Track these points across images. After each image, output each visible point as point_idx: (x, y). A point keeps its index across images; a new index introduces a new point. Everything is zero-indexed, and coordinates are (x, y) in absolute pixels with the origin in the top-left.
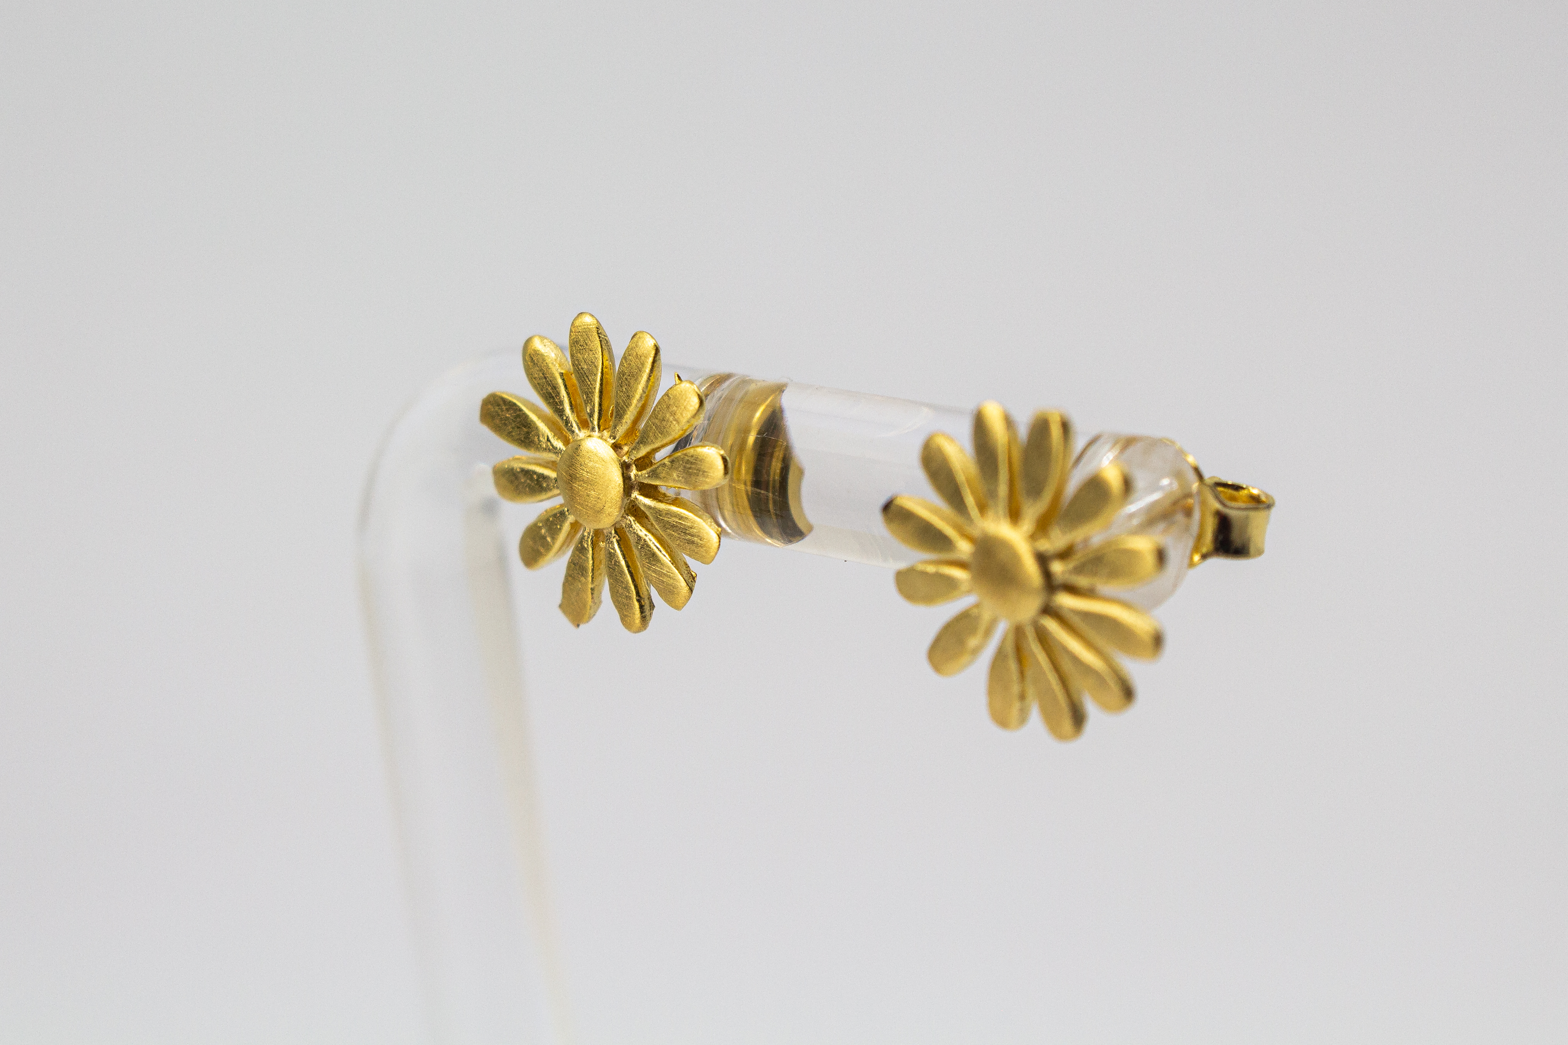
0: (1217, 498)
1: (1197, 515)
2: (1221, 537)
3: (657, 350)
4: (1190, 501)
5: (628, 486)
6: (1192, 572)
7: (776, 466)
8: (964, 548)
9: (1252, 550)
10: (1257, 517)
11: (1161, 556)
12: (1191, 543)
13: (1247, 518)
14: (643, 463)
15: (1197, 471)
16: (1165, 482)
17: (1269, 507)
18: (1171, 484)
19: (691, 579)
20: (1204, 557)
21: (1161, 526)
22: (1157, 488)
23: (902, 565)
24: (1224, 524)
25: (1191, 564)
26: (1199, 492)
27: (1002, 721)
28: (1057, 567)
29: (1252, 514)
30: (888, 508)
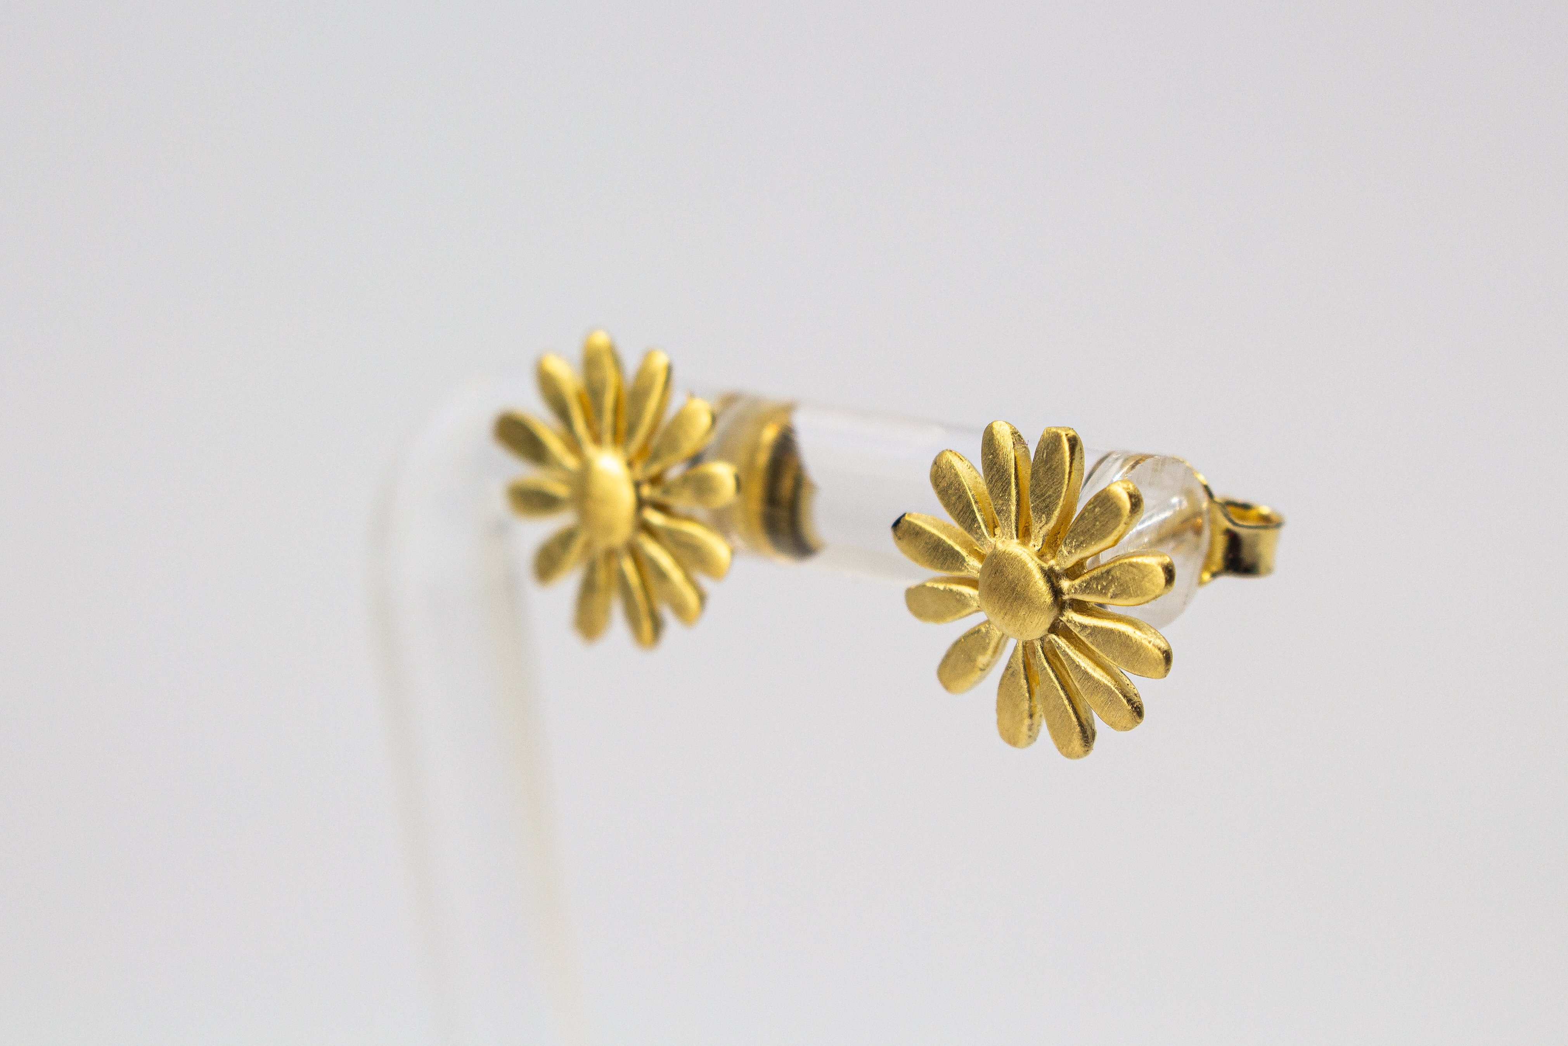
0: (1227, 516)
1: (1206, 533)
2: (1231, 556)
3: (669, 370)
4: (1199, 521)
5: (641, 503)
6: (1201, 591)
7: (787, 484)
8: (974, 565)
9: (1262, 567)
10: (1266, 535)
11: (1169, 573)
12: (1200, 561)
13: (1257, 535)
14: (655, 481)
15: (1207, 489)
16: (1175, 500)
17: (1278, 525)
18: (1180, 502)
19: (702, 598)
20: (1214, 575)
21: (1171, 544)
22: (1165, 505)
23: (913, 583)
24: (1234, 542)
25: (1201, 583)
26: (1209, 511)
27: (1012, 739)
28: (1065, 584)
29: (1262, 532)
30: (896, 524)
